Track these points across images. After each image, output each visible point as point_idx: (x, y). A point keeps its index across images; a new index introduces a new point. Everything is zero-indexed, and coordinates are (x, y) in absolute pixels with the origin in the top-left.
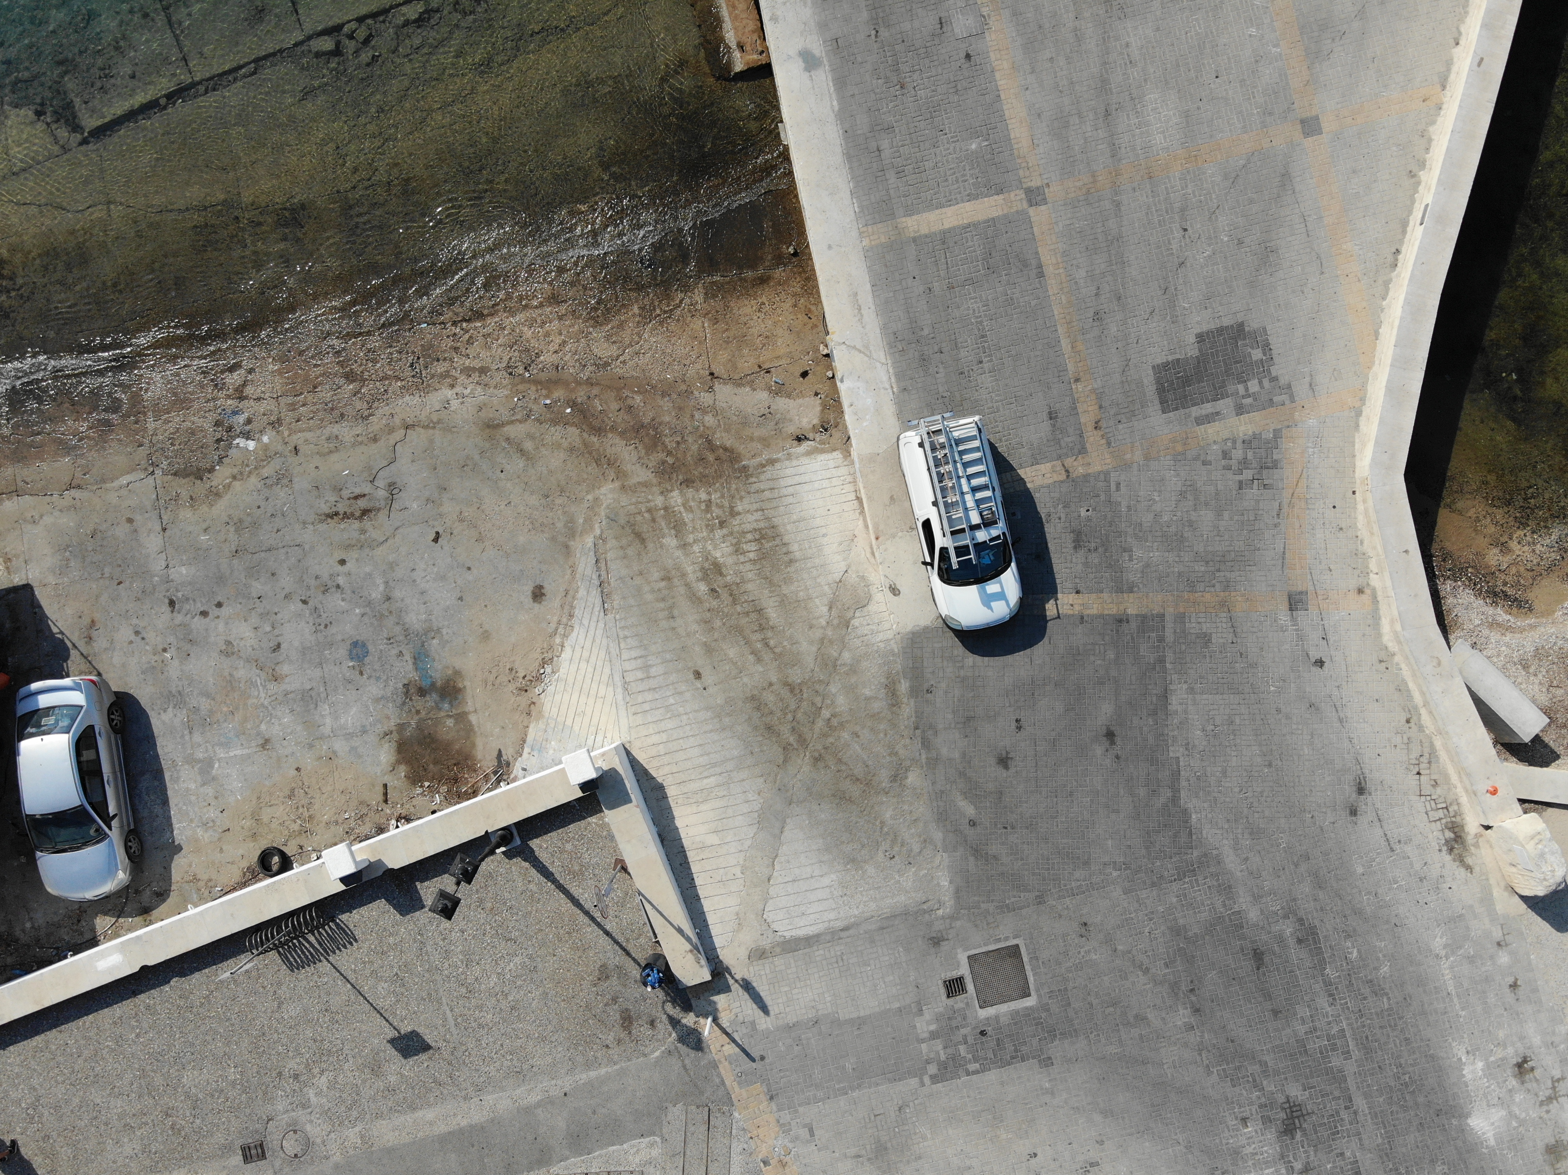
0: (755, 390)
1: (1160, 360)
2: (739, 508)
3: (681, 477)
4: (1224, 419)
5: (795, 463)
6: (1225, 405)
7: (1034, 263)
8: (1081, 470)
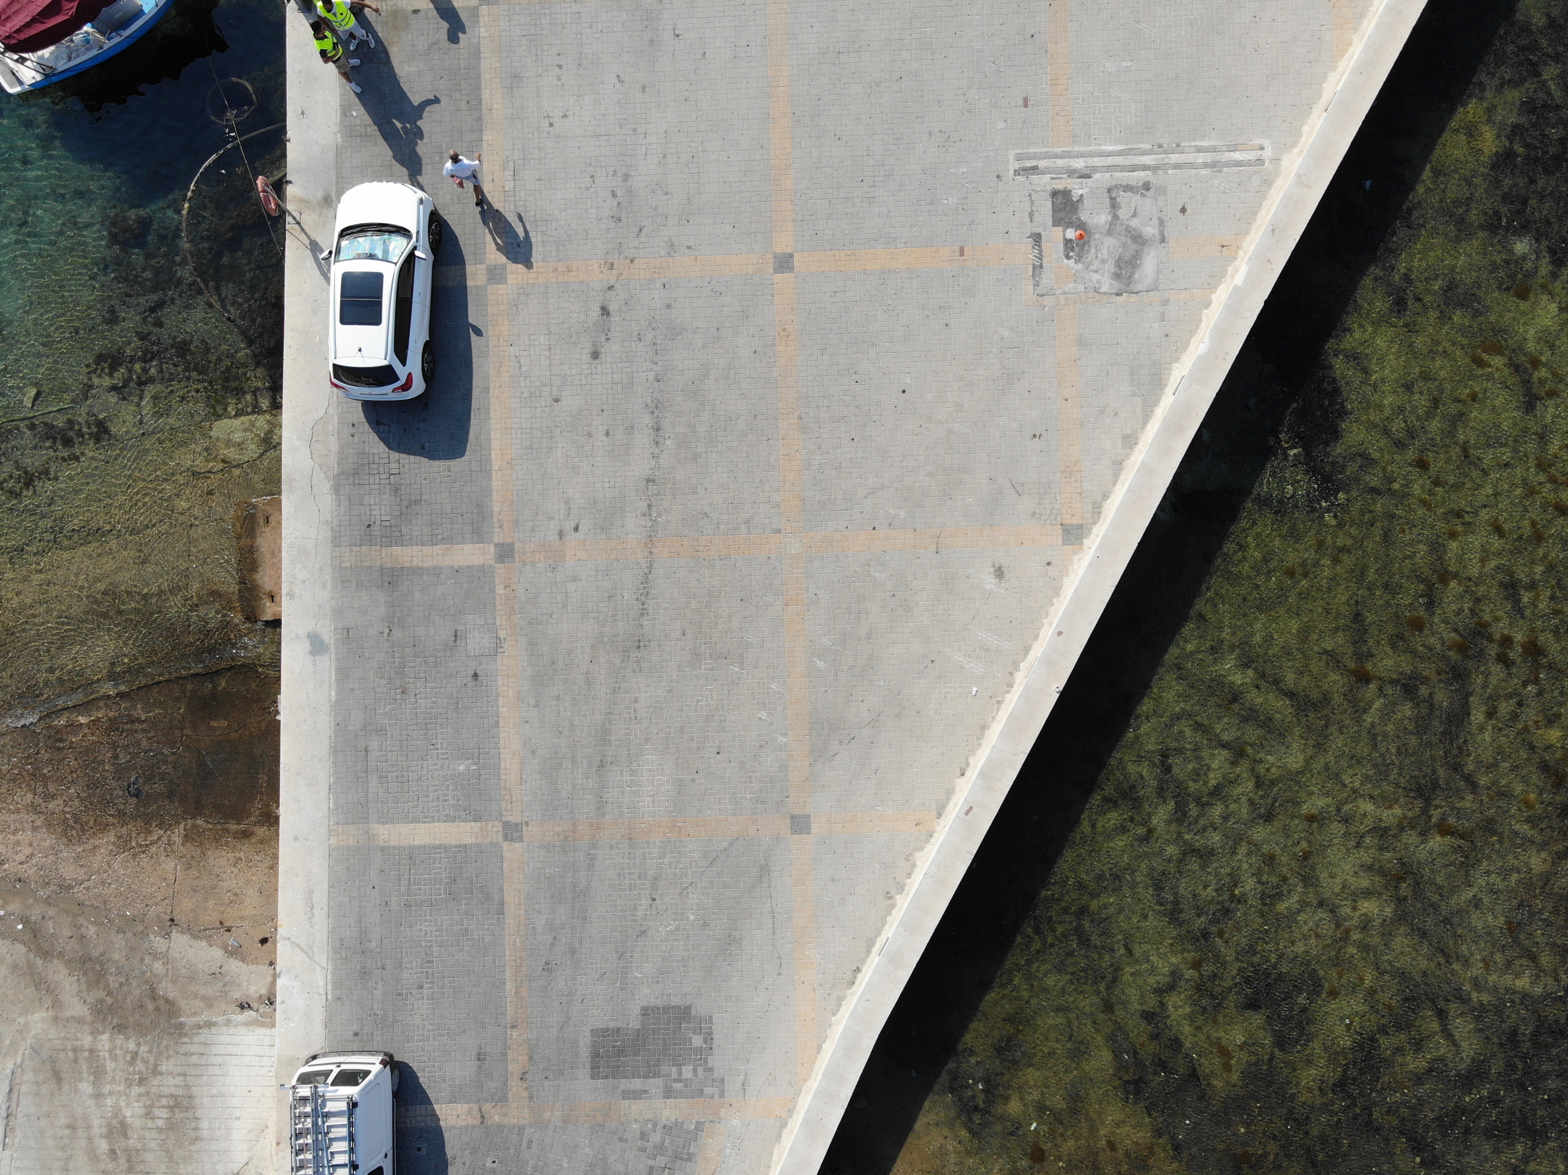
0: (211, 946)
1: (599, 1025)
2: (163, 1068)
3: (115, 1021)
4: (651, 1098)
5: (232, 1031)
6: (655, 1085)
7: (497, 898)
8: (497, 1118)
